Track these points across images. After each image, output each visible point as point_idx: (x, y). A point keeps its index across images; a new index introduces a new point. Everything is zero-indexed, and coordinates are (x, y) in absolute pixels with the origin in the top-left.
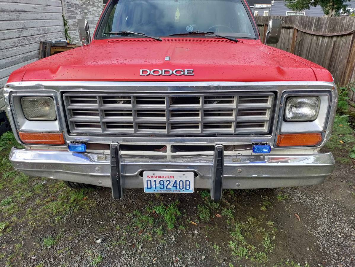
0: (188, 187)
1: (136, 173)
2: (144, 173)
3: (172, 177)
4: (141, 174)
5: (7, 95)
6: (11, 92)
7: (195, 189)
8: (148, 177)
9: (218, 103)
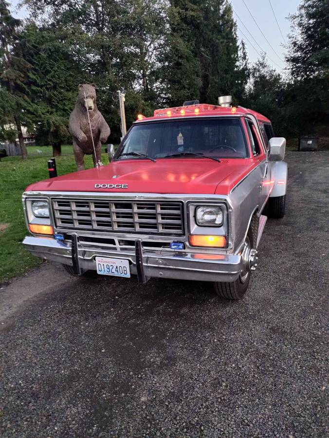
0: (125, 272)
1: (91, 258)
2: (96, 258)
3: (114, 263)
4: (94, 258)
5: (23, 200)
6: (26, 198)
7: (131, 274)
8: (99, 261)
9: (147, 209)
